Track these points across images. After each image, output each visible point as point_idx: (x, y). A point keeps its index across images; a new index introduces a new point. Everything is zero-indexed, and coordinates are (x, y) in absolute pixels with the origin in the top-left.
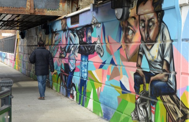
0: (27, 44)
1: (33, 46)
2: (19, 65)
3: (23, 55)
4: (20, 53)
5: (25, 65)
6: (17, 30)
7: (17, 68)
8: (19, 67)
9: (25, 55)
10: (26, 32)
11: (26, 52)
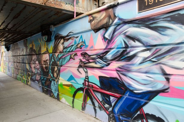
0: (13, 55)
1: (20, 56)
2: (4, 69)
3: (8, 63)
4: (5, 61)
5: (11, 70)
6: (2, 46)
7: (2, 71)
8: (5, 71)
9: (11, 62)
10: (11, 46)
11: (12, 60)
